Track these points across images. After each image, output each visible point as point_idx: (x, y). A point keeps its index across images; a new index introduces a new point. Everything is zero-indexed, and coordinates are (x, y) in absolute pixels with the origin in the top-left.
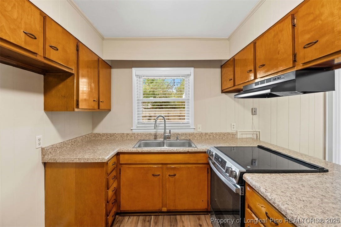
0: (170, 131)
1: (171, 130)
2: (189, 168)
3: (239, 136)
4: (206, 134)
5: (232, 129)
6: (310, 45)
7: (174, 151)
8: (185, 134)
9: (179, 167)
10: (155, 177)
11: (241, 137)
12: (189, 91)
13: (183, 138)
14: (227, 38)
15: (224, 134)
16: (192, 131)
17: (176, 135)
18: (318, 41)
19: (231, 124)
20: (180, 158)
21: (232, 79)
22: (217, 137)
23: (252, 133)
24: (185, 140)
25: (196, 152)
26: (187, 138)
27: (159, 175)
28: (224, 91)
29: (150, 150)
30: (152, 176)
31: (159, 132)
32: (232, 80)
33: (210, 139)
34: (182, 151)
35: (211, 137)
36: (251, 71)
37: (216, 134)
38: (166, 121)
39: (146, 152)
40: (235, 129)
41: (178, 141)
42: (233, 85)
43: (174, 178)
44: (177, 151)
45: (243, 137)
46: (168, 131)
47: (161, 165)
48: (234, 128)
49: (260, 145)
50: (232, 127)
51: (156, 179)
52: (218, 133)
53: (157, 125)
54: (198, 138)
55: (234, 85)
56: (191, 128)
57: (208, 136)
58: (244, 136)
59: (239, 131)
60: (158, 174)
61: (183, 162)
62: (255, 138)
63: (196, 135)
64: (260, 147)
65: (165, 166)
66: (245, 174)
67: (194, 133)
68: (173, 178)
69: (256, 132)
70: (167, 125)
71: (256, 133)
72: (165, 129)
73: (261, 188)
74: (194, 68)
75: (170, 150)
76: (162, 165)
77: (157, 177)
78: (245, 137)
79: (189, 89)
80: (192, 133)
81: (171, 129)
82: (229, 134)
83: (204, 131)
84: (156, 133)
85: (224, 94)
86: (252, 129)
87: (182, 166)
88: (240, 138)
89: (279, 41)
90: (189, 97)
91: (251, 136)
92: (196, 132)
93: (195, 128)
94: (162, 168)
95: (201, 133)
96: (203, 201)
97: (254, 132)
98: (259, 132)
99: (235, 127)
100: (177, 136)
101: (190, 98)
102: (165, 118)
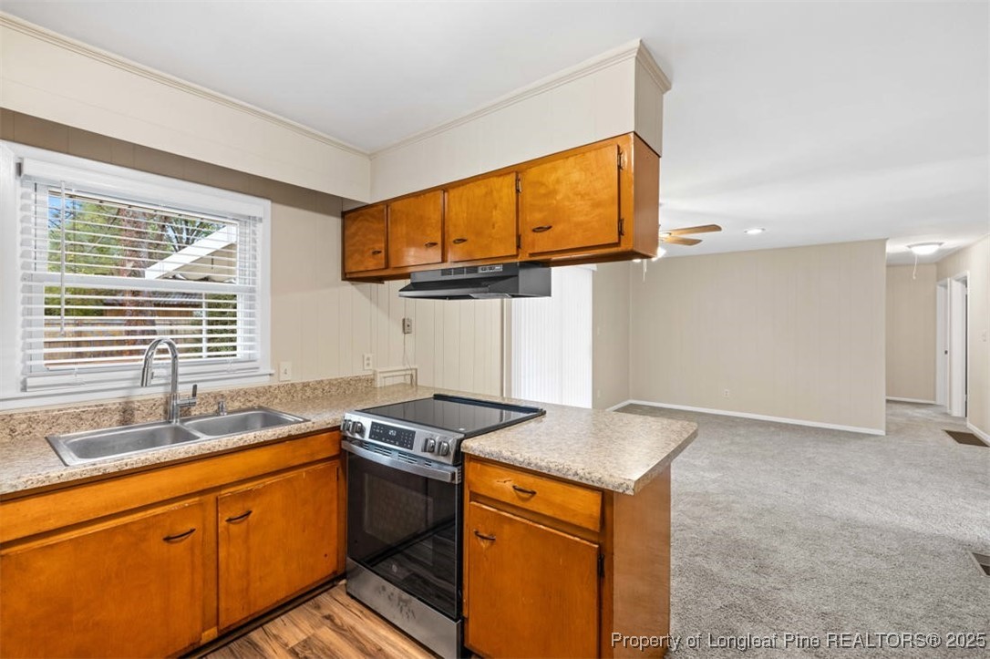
0: (195, 387)
1: (199, 385)
2: (289, 481)
3: (379, 383)
4: (305, 385)
5: (366, 368)
6: (540, 229)
7: (246, 444)
8: (242, 392)
9: (261, 486)
10: (177, 542)
11: (383, 385)
12: (254, 266)
13: (237, 405)
14: (368, 152)
15: (348, 382)
16: (264, 382)
17: (212, 400)
18: (550, 228)
19: (363, 357)
20: (262, 459)
21: (379, 252)
22: (334, 389)
23: (404, 373)
24: (244, 410)
25: (311, 432)
26: (250, 405)
27: (192, 531)
28: (348, 276)
29: (156, 456)
30: (166, 544)
31: (140, 399)
32: (383, 255)
33: (317, 397)
34: (273, 438)
35: (319, 392)
36: (435, 244)
37: (330, 383)
38: (180, 355)
39: (141, 465)
40: (371, 367)
41: (224, 416)
42: (383, 267)
43: (246, 522)
44: (256, 442)
45: (387, 384)
46: (184, 390)
47: (197, 499)
48: (368, 364)
49: (437, 393)
50: (366, 362)
51: (179, 548)
52: (336, 379)
53: (153, 370)
54: (284, 400)
55: (387, 266)
56: (261, 371)
57: (309, 393)
58: (389, 382)
59: (379, 370)
60: (189, 530)
61: (274, 469)
62: (409, 382)
63: (276, 392)
64: (437, 397)
65: (211, 497)
66: (464, 441)
67: (270, 387)
68: (244, 525)
69: (411, 369)
70: (180, 370)
71: (409, 372)
72: (174, 383)
73: (504, 452)
74: (273, 201)
75: (234, 443)
76: (202, 498)
77: (183, 543)
78: (391, 384)
79: (255, 259)
80: (264, 388)
81: (198, 381)
82: (358, 380)
83: (297, 380)
84: (126, 403)
85: (347, 282)
86: (404, 365)
87: (268, 481)
88: (381, 387)
89: (495, 207)
90: (254, 283)
91: (400, 380)
92: (275, 383)
93: (272, 372)
94: (200, 504)
95: (292, 384)
96: (326, 555)
97: (407, 370)
98: (416, 370)
99: (371, 362)
100: (219, 400)
101: (258, 287)
102: (177, 346)
